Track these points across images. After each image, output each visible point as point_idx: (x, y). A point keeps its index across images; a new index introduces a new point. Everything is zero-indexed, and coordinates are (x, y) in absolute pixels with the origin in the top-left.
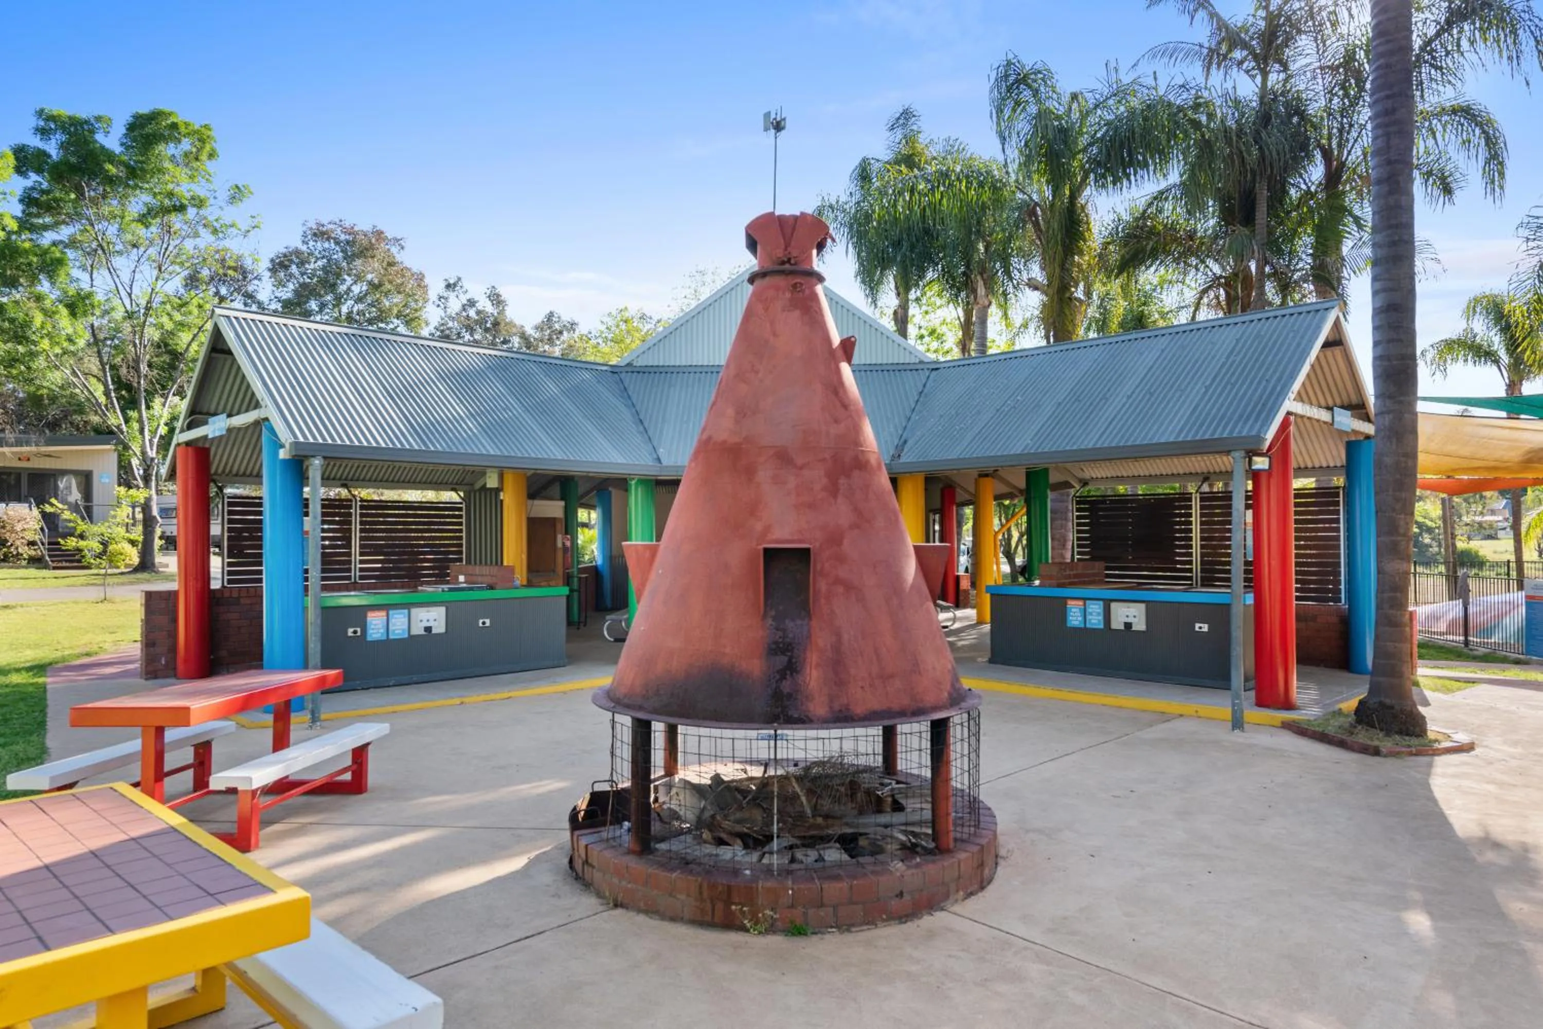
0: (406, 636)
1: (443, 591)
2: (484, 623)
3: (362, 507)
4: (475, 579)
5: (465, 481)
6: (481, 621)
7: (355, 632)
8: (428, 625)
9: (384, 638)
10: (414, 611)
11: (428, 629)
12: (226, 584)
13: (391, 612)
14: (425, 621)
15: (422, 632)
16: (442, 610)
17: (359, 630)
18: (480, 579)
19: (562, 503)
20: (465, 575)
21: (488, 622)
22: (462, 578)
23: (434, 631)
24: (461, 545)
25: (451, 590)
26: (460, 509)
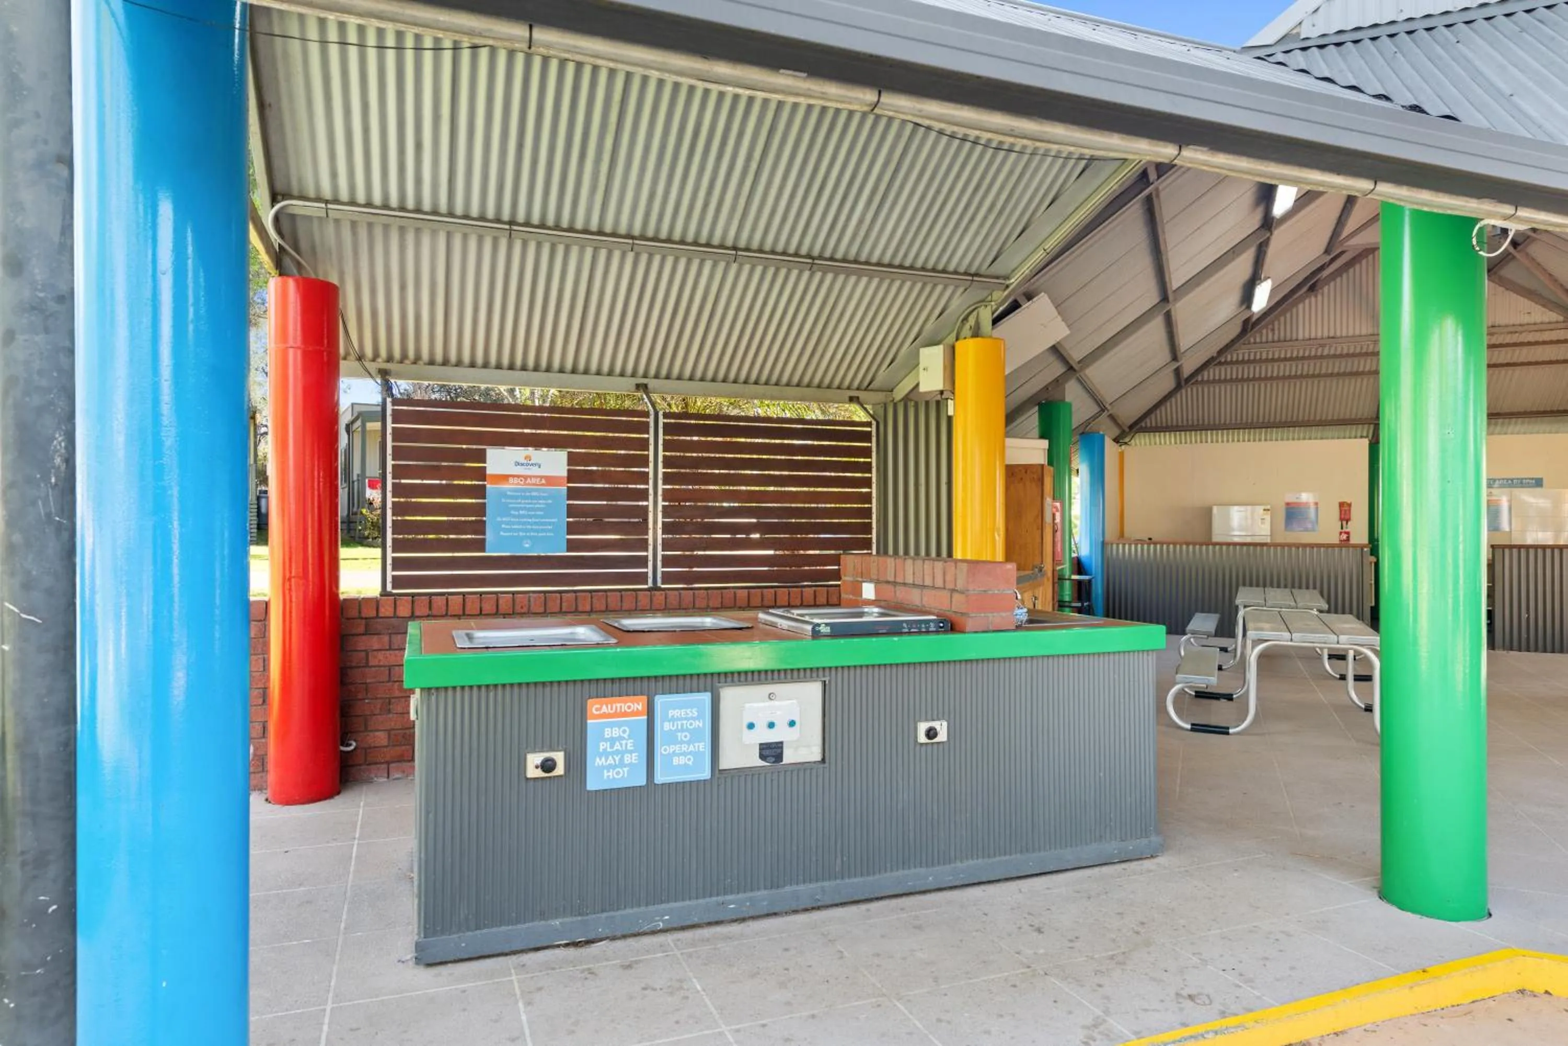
0: (705, 774)
1: (816, 634)
2: (932, 733)
3: (668, 429)
4: (901, 594)
5: (875, 385)
6: (923, 727)
7: (548, 766)
8: (771, 737)
9: (640, 780)
10: (730, 695)
11: (772, 752)
12: (389, 587)
13: (660, 701)
14: (761, 725)
15: (755, 761)
16: (813, 690)
17: (559, 757)
18: (915, 597)
19: (1045, 443)
20: (877, 582)
21: (942, 728)
22: (869, 591)
23: (789, 757)
24: (867, 513)
25: (839, 632)
26: (866, 437)
